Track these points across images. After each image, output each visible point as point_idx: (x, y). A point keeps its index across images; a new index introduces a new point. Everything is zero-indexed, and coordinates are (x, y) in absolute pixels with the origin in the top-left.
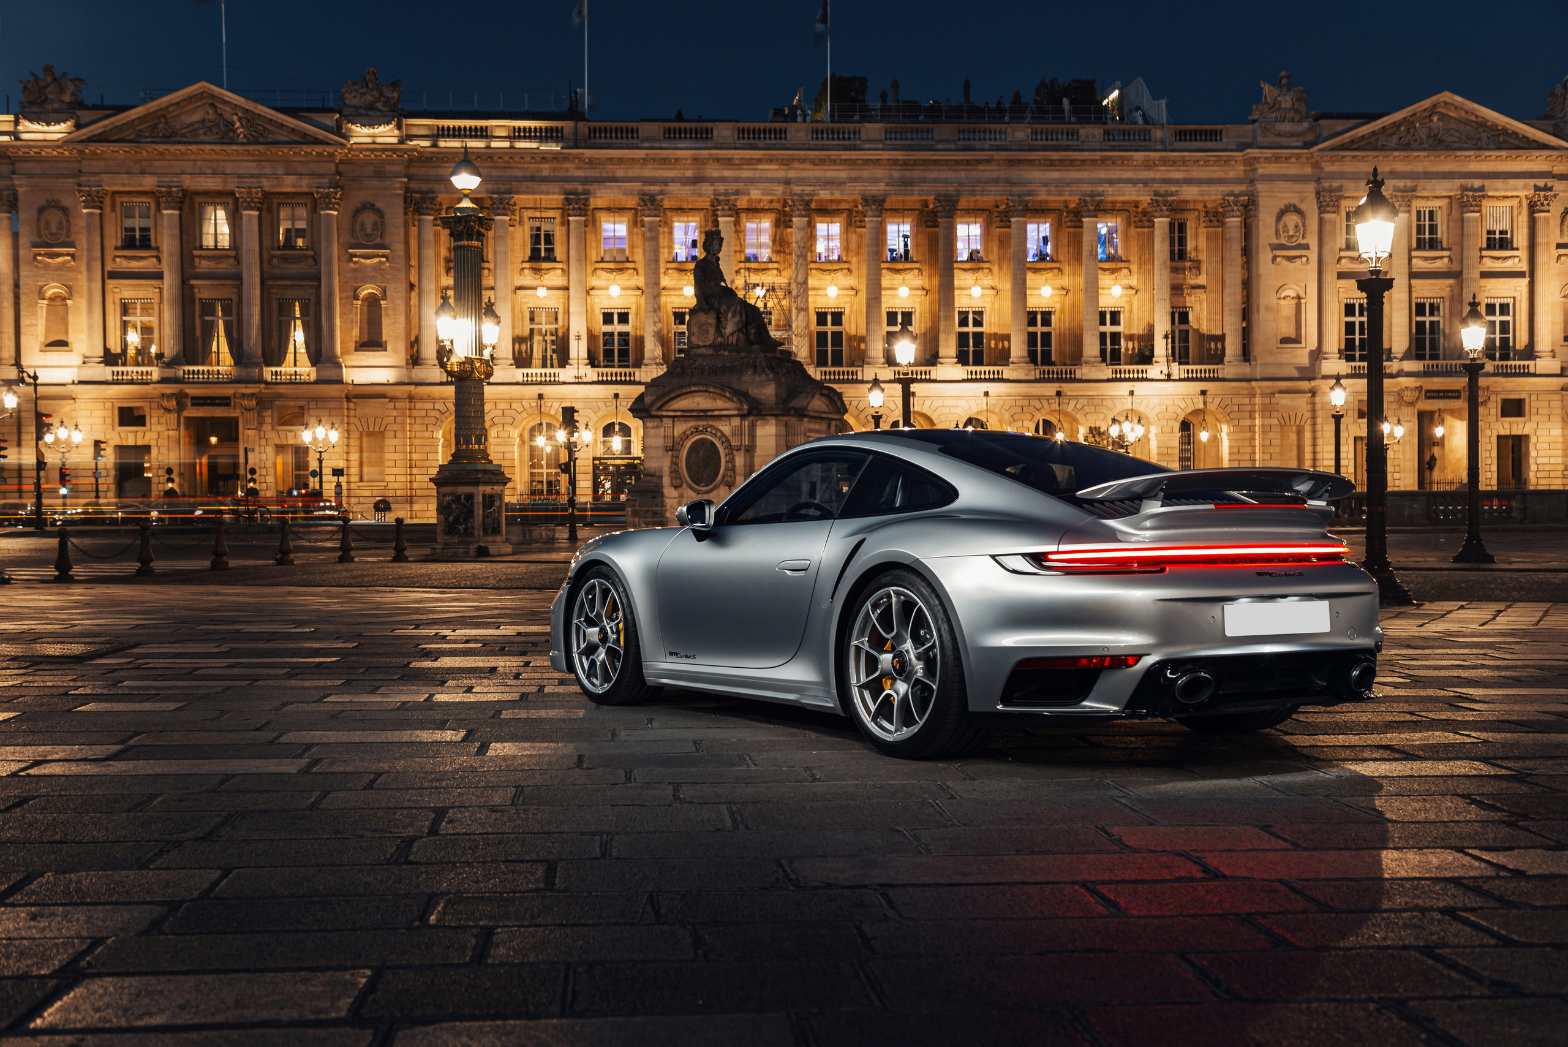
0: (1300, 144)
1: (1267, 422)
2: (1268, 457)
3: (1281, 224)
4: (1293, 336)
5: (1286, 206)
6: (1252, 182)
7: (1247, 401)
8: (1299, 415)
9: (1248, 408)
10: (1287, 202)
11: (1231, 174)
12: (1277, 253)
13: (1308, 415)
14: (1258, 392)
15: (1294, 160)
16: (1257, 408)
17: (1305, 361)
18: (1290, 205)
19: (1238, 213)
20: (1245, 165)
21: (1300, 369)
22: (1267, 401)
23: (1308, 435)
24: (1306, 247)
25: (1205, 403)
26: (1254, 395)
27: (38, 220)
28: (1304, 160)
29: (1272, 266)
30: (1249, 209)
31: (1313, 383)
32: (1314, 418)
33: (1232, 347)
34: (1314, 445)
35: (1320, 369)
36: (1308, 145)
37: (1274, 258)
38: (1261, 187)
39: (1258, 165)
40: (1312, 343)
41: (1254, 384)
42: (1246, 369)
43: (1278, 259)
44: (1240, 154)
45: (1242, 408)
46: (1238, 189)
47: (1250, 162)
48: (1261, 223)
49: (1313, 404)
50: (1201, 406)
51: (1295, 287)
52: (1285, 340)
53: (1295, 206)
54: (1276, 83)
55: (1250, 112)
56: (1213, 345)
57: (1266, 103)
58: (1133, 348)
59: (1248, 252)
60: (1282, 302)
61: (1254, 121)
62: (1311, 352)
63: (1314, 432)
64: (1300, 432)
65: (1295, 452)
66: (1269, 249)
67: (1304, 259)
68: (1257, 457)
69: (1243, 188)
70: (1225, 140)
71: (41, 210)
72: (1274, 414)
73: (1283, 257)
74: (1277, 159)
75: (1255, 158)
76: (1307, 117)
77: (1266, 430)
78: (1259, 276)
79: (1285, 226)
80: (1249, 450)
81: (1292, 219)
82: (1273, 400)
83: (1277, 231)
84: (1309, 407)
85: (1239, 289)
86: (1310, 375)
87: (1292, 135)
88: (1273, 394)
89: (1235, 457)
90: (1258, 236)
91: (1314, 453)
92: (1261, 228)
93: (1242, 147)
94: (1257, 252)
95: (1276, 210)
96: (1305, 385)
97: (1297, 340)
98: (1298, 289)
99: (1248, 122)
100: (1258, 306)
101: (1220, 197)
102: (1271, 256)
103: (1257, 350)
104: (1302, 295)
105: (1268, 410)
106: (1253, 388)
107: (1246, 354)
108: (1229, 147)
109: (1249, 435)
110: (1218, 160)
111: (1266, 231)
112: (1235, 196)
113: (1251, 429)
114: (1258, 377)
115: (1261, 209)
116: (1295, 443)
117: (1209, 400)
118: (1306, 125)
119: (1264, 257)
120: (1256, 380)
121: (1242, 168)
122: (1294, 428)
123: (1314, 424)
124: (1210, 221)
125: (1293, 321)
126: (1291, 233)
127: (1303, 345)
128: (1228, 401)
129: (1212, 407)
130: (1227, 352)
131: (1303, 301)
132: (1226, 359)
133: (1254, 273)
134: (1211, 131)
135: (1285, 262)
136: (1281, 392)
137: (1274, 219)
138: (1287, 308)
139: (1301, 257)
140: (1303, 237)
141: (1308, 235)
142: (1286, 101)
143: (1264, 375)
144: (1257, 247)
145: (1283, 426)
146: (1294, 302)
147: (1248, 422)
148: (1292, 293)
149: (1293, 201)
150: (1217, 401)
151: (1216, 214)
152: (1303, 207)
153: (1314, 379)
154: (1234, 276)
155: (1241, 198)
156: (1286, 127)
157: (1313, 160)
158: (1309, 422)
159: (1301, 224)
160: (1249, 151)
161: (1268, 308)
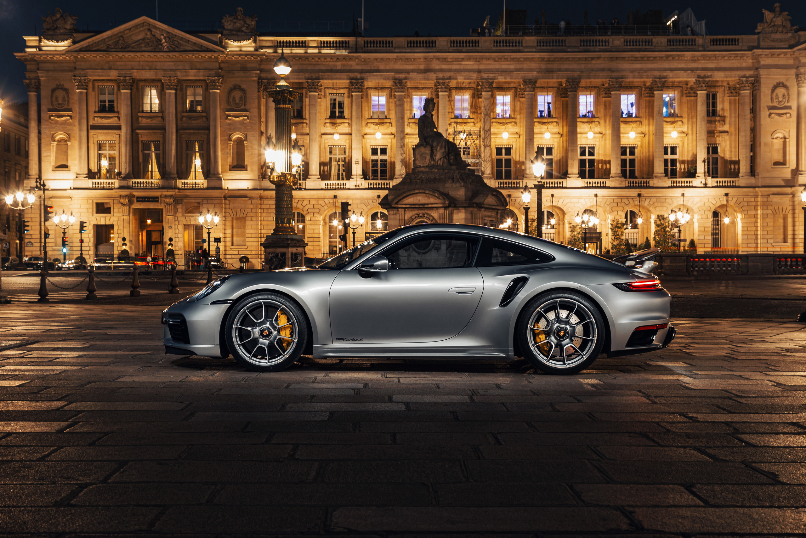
0: (787, 46)
1: (765, 212)
2: (765, 233)
3: (774, 94)
4: (782, 161)
5: (777, 83)
6: (757, 69)
7: (753, 199)
8: (785, 208)
9: (754, 204)
10: (778, 81)
11: (744, 65)
12: (772, 111)
13: (790, 208)
14: (760, 194)
15: (782, 56)
16: (759, 204)
17: (788, 176)
18: (780, 83)
19: (748, 88)
20: (753, 59)
21: (786, 181)
22: (765, 199)
23: (790, 220)
24: (789, 108)
25: (727, 201)
26: (757, 196)
27: (52, 96)
28: (789, 56)
29: (768, 119)
30: (755, 85)
31: (793, 189)
32: (794, 210)
33: (744, 167)
34: (794, 226)
35: (797, 180)
36: (791, 47)
37: (770, 115)
38: (762, 72)
39: (760, 59)
40: (793, 166)
41: (757, 189)
42: (752, 181)
43: (773, 115)
44: (750, 52)
45: (750, 204)
46: (748, 73)
47: (756, 58)
48: (762, 94)
49: (794, 202)
50: (725, 203)
51: (782, 131)
52: (776, 163)
53: (783, 83)
54: (772, 10)
55: (756, 28)
56: (732, 166)
57: (767, 22)
58: (684, 169)
59: (754, 112)
60: (775, 141)
61: (758, 33)
62: (793, 171)
63: (794, 218)
64: (785, 218)
65: (782, 230)
66: (766, 109)
67: (788, 115)
68: (759, 233)
69: (751, 73)
70: (740, 44)
71: (53, 91)
72: (769, 207)
73: (776, 114)
74: (773, 55)
75: (759, 55)
76: (791, 30)
77: (764, 217)
78: (760, 125)
79: (777, 95)
80: (754, 229)
81: (781, 91)
82: (769, 199)
83: (772, 98)
84: (791, 203)
85: (748, 133)
86: (791, 184)
87: (781, 41)
88: (769, 195)
89: (745, 233)
90: (760, 102)
91: (794, 230)
92: (762, 97)
93: (750, 49)
94: (760, 111)
95: (771, 86)
96: (788, 190)
97: (784, 163)
98: (784, 132)
99: (755, 34)
100: (760, 143)
101: (737, 78)
102: (768, 113)
103: (759, 169)
104: (787, 136)
105: (765, 205)
106: (757, 192)
107: (753, 172)
108: (743, 49)
109: (754, 220)
110: (737, 56)
111: (765, 100)
112: (747, 77)
113: (755, 216)
114: (760, 185)
115: (762, 85)
116: (782, 224)
117: (730, 199)
118: (790, 35)
119: (764, 113)
120: (759, 187)
121: (751, 61)
122: (782, 216)
123: (794, 214)
124: (731, 93)
125: (781, 152)
126: (780, 99)
127: (787, 166)
128: (742, 200)
129: (731, 203)
130: (741, 171)
131: (787, 140)
132: (740, 175)
133: (758, 124)
134: (732, 39)
135: (777, 117)
136: (774, 194)
137: (770, 91)
138: (777, 144)
139: (786, 114)
140: (788, 102)
141: (790, 101)
142: (778, 21)
143: (763, 184)
144: (760, 108)
145: (775, 213)
146: (782, 140)
147: (753, 212)
148: (781, 135)
149: (781, 81)
150: (735, 200)
151: (735, 88)
152: (787, 84)
153: (794, 186)
154: (747, 124)
155: (750, 79)
156: (778, 36)
157: (794, 56)
158: (791, 212)
159: (786, 94)
160: (755, 50)
161: (766, 144)
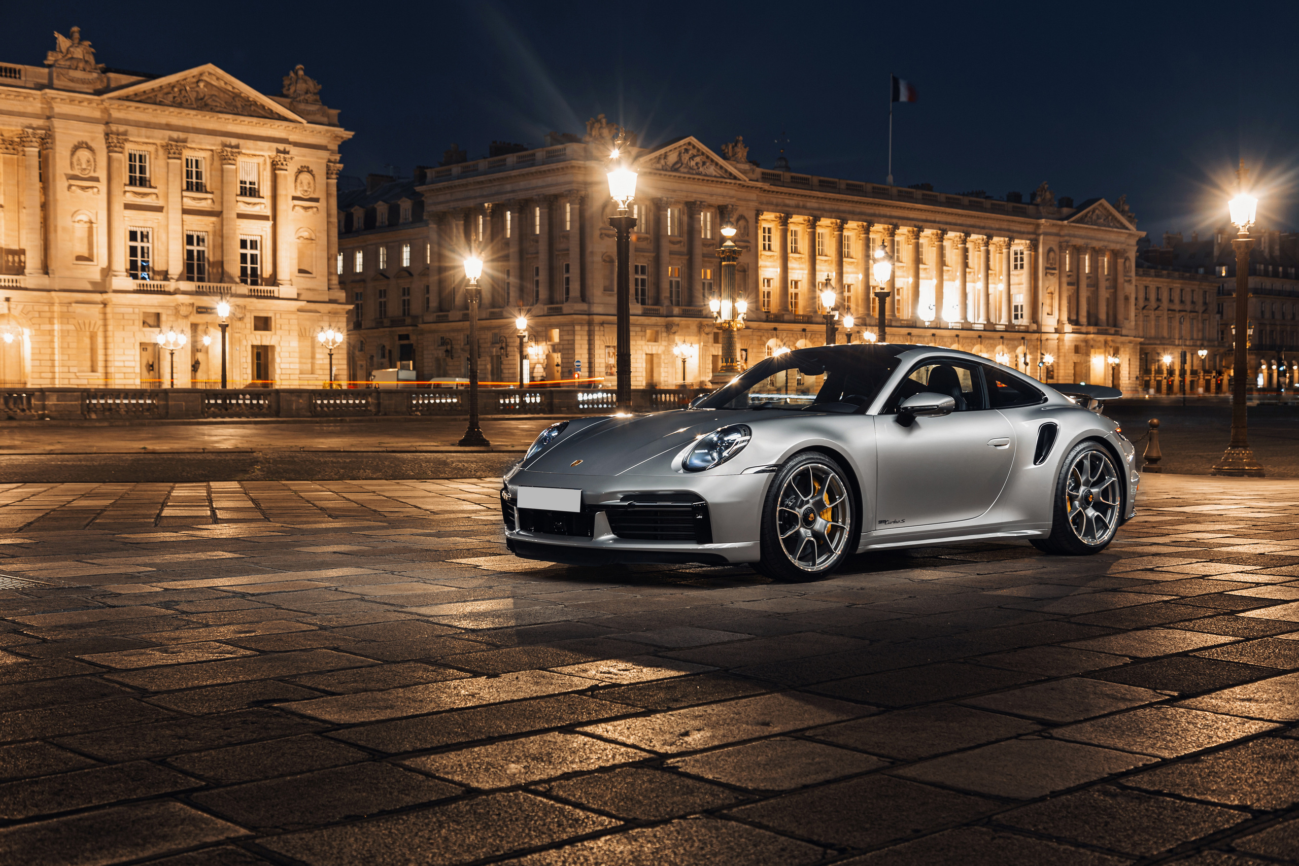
0: (91, 91)
1: (66, 327)
2: (66, 357)
4: (86, 255)
5: (79, 143)
6: (49, 118)
7: (46, 308)
8: (93, 322)
9: (48, 315)
10: (80, 140)
11: (30, 110)
12: (72, 182)
13: (100, 322)
14: (57, 301)
15: (85, 104)
16: (56, 315)
17: (97, 277)
18: (83, 142)
19: (36, 144)
20: (42, 103)
21: (93, 283)
22: (65, 309)
23: (100, 340)
24: (97, 180)
25: (9, 309)
26: (52, 304)
28: (94, 105)
29: (67, 193)
30: (46, 141)
31: (105, 296)
32: (105, 325)
33: (32, 261)
34: (106, 349)
35: (110, 284)
36: (98, 93)
37: (70, 186)
38: (57, 123)
39: (54, 105)
40: (104, 264)
41: (53, 293)
42: (45, 281)
43: (73, 188)
44: (38, 92)
45: (43, 314)
46: (36, 123)
47: (49, 102)
48: (57, 155)
49: (105, 314)
50: (6, 311)
51: (87, 212)
52: (79, 258)
53: (86, 144)
54: (68, 35)
55: (45, 58)
56: (10, 258)
57: (61, 52)
59: (45, 179)
60: (76, 225)
61: (49, 66)
62: (103, 270)
63: (106, 337)
64: (93, 337)
65: (88, 354)
66: (64, 178)
67: (95, 190)
68: (57, 357)
69: (40, 122)
70: (23, 78)
72: (72, 321)
73: (78, 186)
74: (72, 101)
75: (53, 98)
76: (96, 69)
77: (64, 334)
78: (55, 200)
79: (79, 160)
80: (49, 351)
81: (84, 154)
82: (71, 309)
83: (72, 163)
84: (101, 316)
85: (38, 210)
86: (101, 289)
87: (83, 82)
88: (70, 303)
89: (36, 357)
90: (54, 166)
91: (106, 355)
92: (58, 160)
93: (40, 87)
94: (54, 180)
95: (72, 145)
96: (98, 297)
97: (89, 259)
98: (90, 214)
99: (44, 66)
100: (56, 226)
101: (19, 128)
102: (66, 184)
103: (53, 266)
104: (94, 220)
105: (65, 317)
106: (52, 298)
107: (46, 269)
108: (27, 85)
109: (48, 338)
110: (19, 95)
111: (61, 164)
112: (34, 129)
113: (51, 332)
114: (57, 288)
115: (58, 143)
116: (89, 346)
117: (13, 305)
118: (95, 75)
119: (61, 184)
120: (55, 291)
121: (40, 105)
122: (88, 334)
123: (105, 331)
124: (7, 148)
125: (86, 242)
126: (84, 166)
127: (95, 263)
128: (30, 308)
129: (16, 312)
130: (28, 265)
131: (94, 225)
132: (26, 271)
133: (51, 198)
134: (10, 69)
135: (79, 191)
136: (77, 302)
137: (68, 153)
138: (81, 231)
139: (92, 187)
140: (95, 171)
141: (98, 170)
142: (78, 53)
143: (62, 287)
144: (54, 176)
145: (79, 329)
146: (87, 225)
147: (47, 327)
148: (85, 218)
149: (85, 140)
150: (20, 307)
151: (12, 143)
152: (93, 144)
153: (106, 292)
154: (35, 197)
155: (39, 132)
156: (78, 74)
157: (102, 106)
158: (101, 329)
159: (92, 160)
160: (47, 91)
161: (65, 229)
